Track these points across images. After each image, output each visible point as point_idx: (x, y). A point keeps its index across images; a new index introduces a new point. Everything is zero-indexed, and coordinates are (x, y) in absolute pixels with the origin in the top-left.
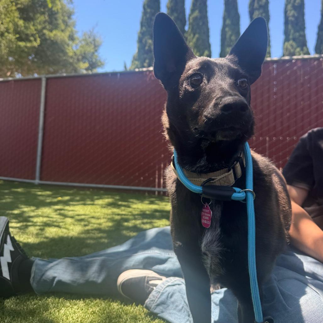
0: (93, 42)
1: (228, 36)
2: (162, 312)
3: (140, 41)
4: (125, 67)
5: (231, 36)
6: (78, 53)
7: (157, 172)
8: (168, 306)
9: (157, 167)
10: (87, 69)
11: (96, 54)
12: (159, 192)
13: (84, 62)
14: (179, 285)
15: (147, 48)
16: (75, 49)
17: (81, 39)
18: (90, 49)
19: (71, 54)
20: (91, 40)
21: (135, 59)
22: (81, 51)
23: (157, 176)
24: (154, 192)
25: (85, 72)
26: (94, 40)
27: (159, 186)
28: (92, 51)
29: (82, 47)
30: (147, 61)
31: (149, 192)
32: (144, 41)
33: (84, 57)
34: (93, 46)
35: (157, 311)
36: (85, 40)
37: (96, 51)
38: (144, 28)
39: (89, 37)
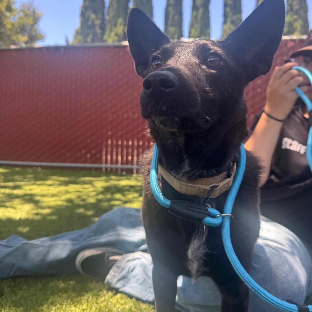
0: (32, 14)
1: (171, 16)
2: (124, 286)
3: (83, 15)
4: (67, 41)
5: (174, 16)
6: (16, 25)
7: (104, 149)
8: (129, 280)
9: (104, 143)
10: (26, 43)
11: (36, 27)
12: (106, 169)
13: (24, 35)
14: (139, 259)
15: (90, 23)
16: (12, 21)
17: (18, 10)
18: (30, 21)
19: (9, 26)
20: (30, 12)
21: (77, 33)
22: (19, 23)
23: (104, 153)
24: (100, 169)
25: (24, 46)
26: (34, 12)
27: (106, 162)
28: (32, 23)
29: (21, 18)
30: (90, 36)
31: (96, 169)
32: (87, 15)
33: (22, 29)
34: (32, 18)
35: (118, 285)
36: (23, 11)
37: (36, 23)
38: (87, 3)
39: (29, 9)
